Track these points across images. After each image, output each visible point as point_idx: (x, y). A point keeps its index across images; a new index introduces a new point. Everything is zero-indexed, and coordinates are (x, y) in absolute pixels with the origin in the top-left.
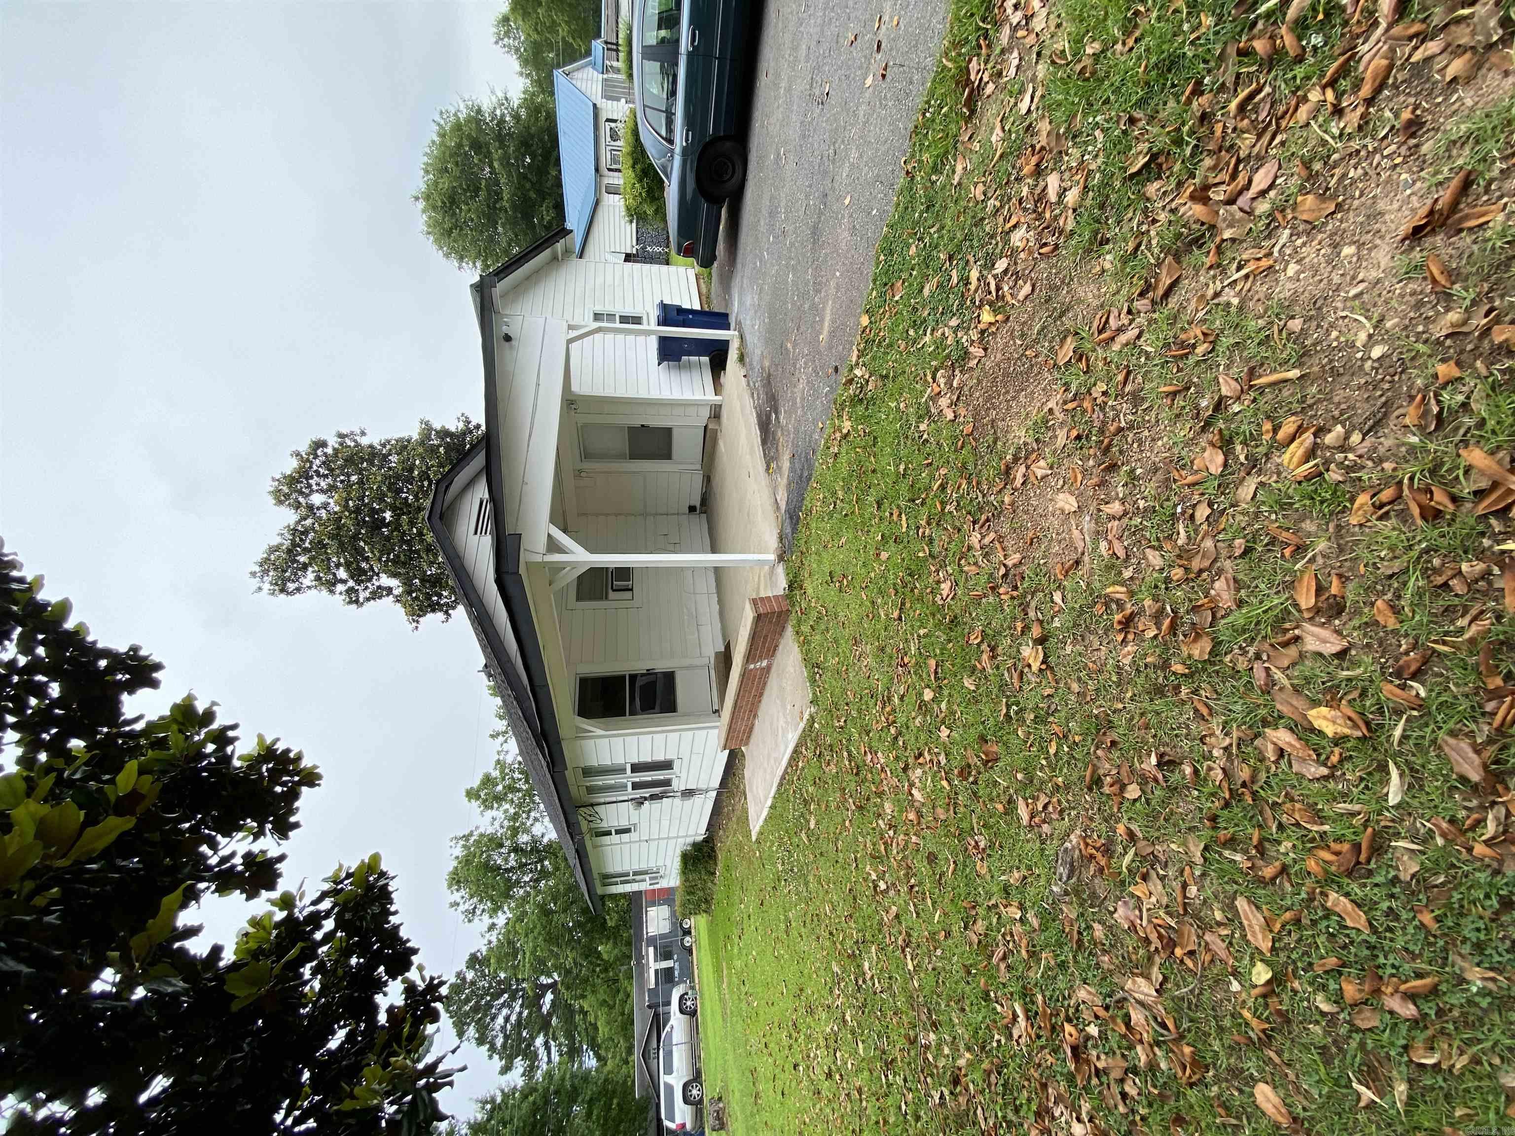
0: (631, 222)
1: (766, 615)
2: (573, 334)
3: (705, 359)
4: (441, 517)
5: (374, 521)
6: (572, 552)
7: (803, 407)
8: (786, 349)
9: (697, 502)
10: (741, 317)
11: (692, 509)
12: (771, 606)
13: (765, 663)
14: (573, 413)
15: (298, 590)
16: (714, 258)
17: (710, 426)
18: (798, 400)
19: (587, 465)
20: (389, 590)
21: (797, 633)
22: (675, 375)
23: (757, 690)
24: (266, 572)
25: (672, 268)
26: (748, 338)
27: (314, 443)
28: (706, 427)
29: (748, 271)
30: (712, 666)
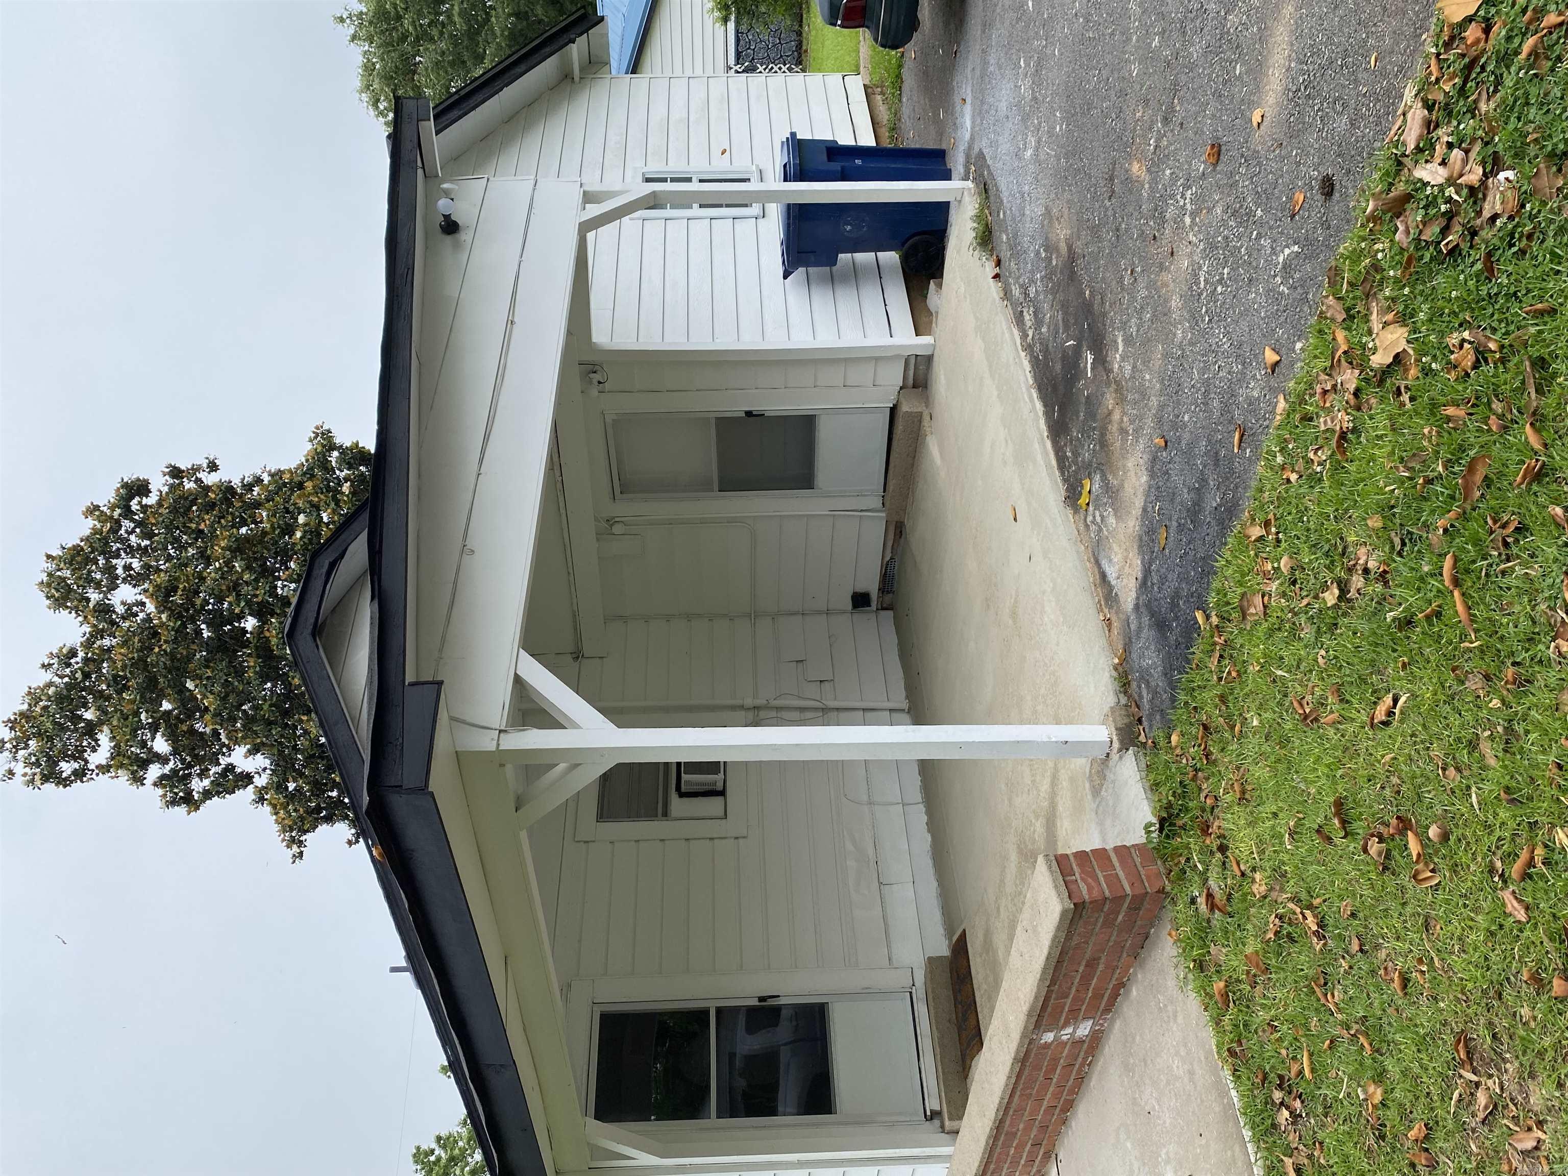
0: (725, 20)
1: (1099, 904)
2: (594, 210)
3: (890, 258)
4: (317, 631)
5: (219, 637)
6: (576, 726)
7: (1194, 318)
8: (1128, 180)
9: (871, 585)
10: (983, 144)
11: (860, 600)
12: (1113, 880)
13: (1084, 1029)
14: (594, 392)
15: (80, 774)
16: (912, 24)
17: (905, 408)
18: (1175, 302)
19: (624, 509)
20: (246, 779)
21: (1201, 966)
22: (822, 298)
23: (1057, 1096)
24: (20, 743)
25: (814, 79)
26: (1005, 184)
27: (125, 485)
28: (893, 410)
29: (999, 32)
30: (920, 992)
